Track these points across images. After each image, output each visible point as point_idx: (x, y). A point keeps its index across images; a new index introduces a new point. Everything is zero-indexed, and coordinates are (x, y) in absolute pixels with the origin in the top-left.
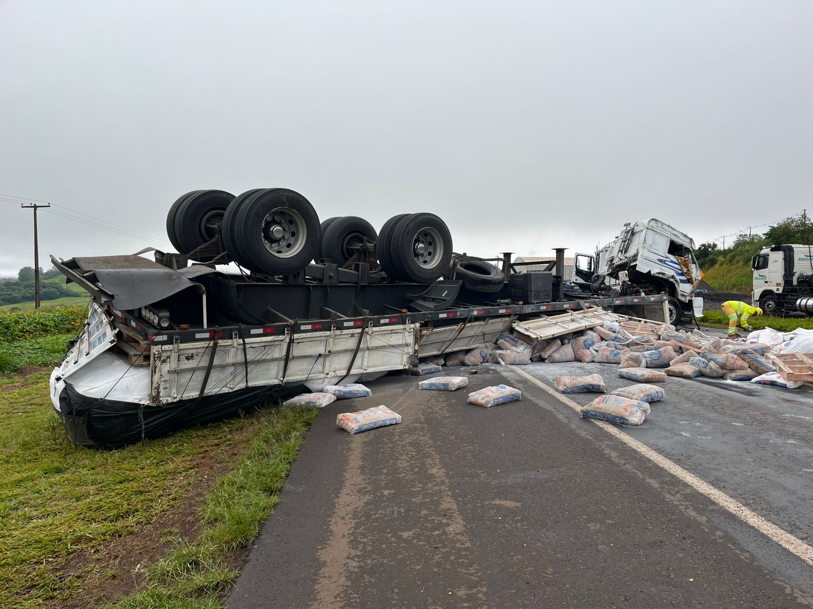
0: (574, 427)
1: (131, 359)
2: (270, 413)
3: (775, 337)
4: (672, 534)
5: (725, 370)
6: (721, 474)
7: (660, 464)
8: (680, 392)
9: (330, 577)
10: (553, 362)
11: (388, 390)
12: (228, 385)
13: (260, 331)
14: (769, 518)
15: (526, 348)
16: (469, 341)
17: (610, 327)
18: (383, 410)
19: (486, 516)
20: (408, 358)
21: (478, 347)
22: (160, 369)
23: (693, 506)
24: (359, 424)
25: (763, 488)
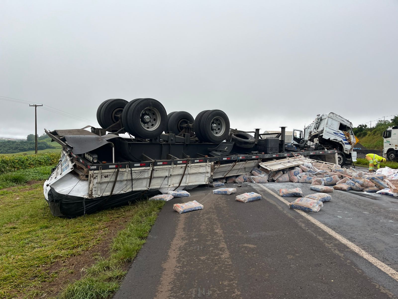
0: (285, 212)
1: (80, 177)
2: (143, 203)
3: (390, 171)
4: (326, 261)
5: (363, 187)
6: (354, 235)
7: (325, 230)
8: (340, 197)
9: (167, 275)
10: (279, 182)
11: (198, 194)
12: (124, 190)
13: (139, 165)
14: (374, 255)
15: (265, 175)
16: (238, 171)
17: (307, 165)
18: (195, 203)
19: (240, 251)
20: (208, 179)
21: (242, 174)
22: (93, 182)
23: (338, 249)
24: (183, 209)
25: (373, 242)
